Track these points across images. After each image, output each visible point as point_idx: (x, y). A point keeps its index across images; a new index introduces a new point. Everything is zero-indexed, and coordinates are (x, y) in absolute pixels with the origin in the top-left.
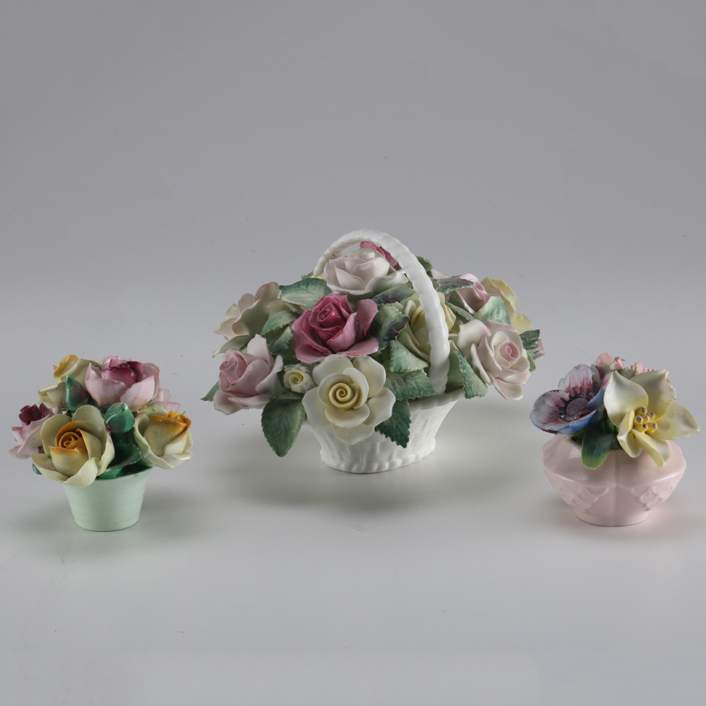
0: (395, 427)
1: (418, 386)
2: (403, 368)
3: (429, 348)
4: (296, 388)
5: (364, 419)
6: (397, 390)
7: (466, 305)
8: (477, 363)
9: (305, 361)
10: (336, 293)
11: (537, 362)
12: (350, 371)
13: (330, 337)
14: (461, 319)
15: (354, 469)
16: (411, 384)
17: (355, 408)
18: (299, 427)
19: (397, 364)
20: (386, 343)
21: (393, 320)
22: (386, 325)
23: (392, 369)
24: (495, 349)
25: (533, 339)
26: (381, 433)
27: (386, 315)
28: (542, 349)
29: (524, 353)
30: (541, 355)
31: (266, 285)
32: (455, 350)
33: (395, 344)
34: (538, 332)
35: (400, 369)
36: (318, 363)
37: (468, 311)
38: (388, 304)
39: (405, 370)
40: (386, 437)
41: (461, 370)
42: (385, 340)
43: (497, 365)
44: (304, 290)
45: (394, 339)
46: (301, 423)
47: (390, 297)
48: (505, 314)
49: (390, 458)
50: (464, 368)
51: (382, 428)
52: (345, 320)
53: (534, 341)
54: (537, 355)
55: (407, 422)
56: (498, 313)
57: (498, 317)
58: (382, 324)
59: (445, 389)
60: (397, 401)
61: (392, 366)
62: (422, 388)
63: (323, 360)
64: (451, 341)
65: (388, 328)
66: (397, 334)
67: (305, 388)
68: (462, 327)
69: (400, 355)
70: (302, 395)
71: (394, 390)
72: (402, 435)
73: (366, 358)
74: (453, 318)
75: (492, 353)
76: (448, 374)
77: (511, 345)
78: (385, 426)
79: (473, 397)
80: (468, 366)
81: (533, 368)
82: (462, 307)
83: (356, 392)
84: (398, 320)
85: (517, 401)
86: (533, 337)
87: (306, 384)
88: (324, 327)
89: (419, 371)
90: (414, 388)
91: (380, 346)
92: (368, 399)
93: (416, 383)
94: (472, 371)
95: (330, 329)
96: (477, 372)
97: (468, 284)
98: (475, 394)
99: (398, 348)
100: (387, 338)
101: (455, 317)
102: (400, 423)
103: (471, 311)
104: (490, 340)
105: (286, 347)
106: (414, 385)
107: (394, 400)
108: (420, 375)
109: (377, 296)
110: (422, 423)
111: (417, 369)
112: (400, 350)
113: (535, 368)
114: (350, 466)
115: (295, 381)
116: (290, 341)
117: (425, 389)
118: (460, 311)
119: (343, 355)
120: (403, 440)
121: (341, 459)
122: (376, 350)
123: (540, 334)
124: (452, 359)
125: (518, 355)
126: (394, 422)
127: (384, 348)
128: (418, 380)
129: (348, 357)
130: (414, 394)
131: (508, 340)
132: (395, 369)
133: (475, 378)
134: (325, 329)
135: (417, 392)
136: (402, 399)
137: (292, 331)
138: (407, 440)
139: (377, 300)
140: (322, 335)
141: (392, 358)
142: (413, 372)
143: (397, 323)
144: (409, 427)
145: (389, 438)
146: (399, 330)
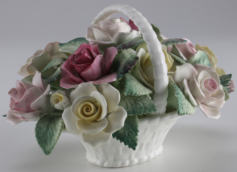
0: (127, 135)
1: (144, 106)
2: (134, 93)
3: (154, 80)
4: (57, 106)
5: (104, 128)
6: (129, 108)
7: (181, 54)
8: (188, 91)
9: (64, 88)
10: (91, 43)
11: (230, 95)
12: (95, 94)
13: (83, 70)
14: (177, 63)
15: (106, 165)
16: (139, 105)
17: (98, 120)
18: (59, 134)
19: (129, 90)
20: (122, 75)
21: (128, 59)
22: (123, 63)
23: (125, 94)
24: (201, 82)
25: (227, 79)
26: (117, 139)
27: (123, 57)
28: (233, 87)
29: (221, 87)
30: (232, 91)
31: (52, 43)
32: (172, 82)
33: (128, 76)
34: (230, 75)
35: (132, 93)
36: (74, 89)
37: (183, 59)
38: (125, 49)
39: (136, 94)
40: (121, 142)
41: (176, 95)
42: (121, 73)
43: (202, 93)
44: (73, 44)
45: (128, 72)
46: (61, 131)
47: (127, 45)
48: (208, 62)
49: (130, 157)
50: (178, 94)
51: (117, 135)
52: (93, 58)
53: (228, 81)
54: (230, 91)
55: (136, 131)
56: (203, 61)
57: (203, 63)
58: (121, 63)
59: (165, 110)
60: (128, 116)
61: (126, 91)
62: (147, 107)
63: (77, 87)
64: (169, 76)
65: (124, 65)
66: (130, 69)
67: (64, 106)
68: (178, 67)
69: (132, 84)
70: (62, 111)
71: (127, 108)
72: (132, 140)
73: (107, 85)
74: (171, 61)
75: (198, 85)
76: (168, 100)
77: (212, 81)
78: (120, 134)
79: (184, 114)
80: (181, 93)
81: (227, 98)
82: (179, 56)
83: (98, 108)
84: (131, 59)
85: (216, 119)
86: (227, 78)
87: (65, 103)
88: (79, 64)
89: (145, 96)
90: (141, 107)
91: (118, 77)
92: (108, 114)
93: (143, 104)
94: (183, 97)
95: (82, 65)
96: (188, 98)
97: (183, 41)
98: (186, 112)
99: (131, 79)
100: (123, 72)
101: (173, 60)
102: (131, 132)
103: (185, 58)
104: (197, 77)
105: (55, 79)
106: (142, 105)
107: (126, 116)
108: (147, 98)
109: (119, 45)
110: (151, 134)
111: (144, 94)
112: (132, 80)
113: (228, 98)
114: (103, 163)
115: (57, 101)
116: (58, 75)
117: (149, 108)
118: (177, 58)
119: (91, 83)
120: (133, 145)
121: (97, 158)
122: (115, 80)
123: (232, 77)
124: (170, 88)
125: (216, 87)
126: (126, 131)
127: (120, 79)
128: (145, 102)
129: (94, 84)
130: (141, 111)
131: (210, 77)
132: (128, 93)
133: (186, 102)
134: (79, 65)
135: (144, 110)
136: (133, 115)
137: (61, 70)
138: (136, 145)
139: (118, 47)
140: (78, 69)
141: (126, 86)
142: (141, 96)
143: (131, 62)
144: (137, 135)
145: (123, 143)
146: (131, 66)
